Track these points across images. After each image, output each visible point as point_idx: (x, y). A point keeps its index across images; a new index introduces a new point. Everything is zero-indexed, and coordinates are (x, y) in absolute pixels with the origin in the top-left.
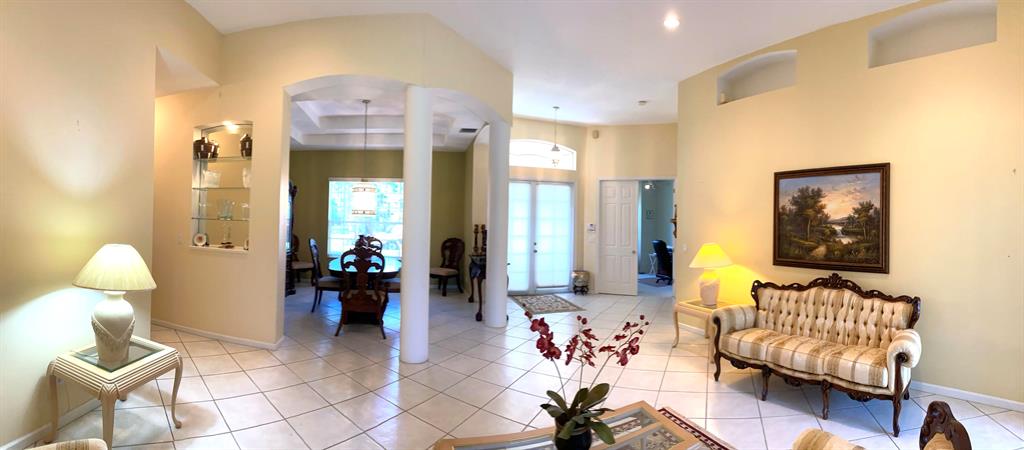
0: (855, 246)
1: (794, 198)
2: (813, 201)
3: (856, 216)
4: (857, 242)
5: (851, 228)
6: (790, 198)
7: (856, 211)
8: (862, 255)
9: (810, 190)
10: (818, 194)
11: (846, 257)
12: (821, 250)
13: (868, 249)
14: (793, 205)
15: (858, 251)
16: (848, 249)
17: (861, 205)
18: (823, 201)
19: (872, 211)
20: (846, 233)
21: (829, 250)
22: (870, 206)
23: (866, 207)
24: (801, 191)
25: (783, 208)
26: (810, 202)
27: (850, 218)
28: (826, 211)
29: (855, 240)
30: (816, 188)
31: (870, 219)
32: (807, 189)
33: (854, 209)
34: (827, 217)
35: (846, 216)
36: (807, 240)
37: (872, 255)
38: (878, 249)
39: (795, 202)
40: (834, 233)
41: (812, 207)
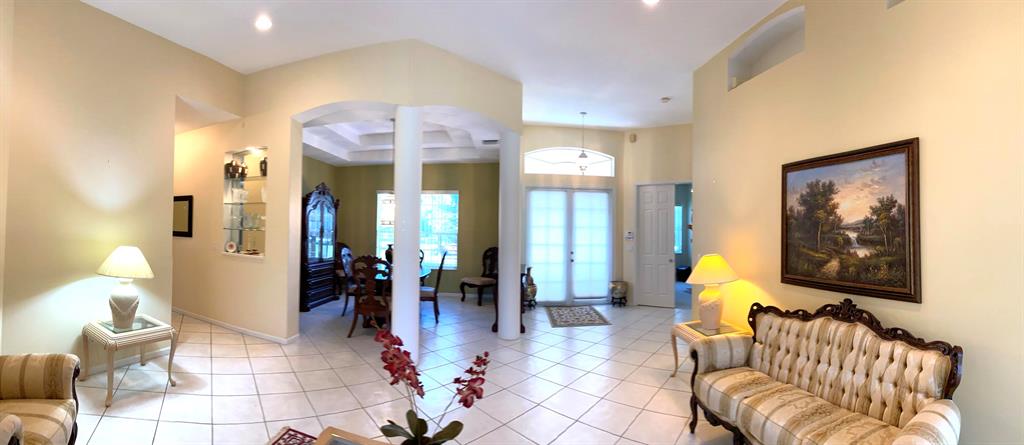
0: (874, 261)
1: (802, 196)
2: (824, 199)
3: (875, 218)
4: (877, 255)
5: (868, 235)
6: (798, 196)
7: (875, 211)
8: (883, 274)
9: (821, 184)
10: (830, 189)
11: (863, 276)
12: (834, 265)
13: (890, 265)
14: (801, 204)
15: (877, 268)
16: (865, 265)
17: (881, 201)
18: (836, 199)
19: (894, 210)
20: (862, 242)
21: (844, 267)
22: (892, 203)
23: (887, 205)
24: (810, 186)
25: (791, 210)
26: (821, 200)
27: (866, 221)
28: (839, 212)
29: (874, 251)
30: (825, 180)
31: (893, 221)
32: (817, 183)
33: (871, 208)
34: (840, 220)
35: (861, 218)
36: (817, 252)
37: (896, 274)
38: (904, 265)
39: (804, 201)
40: (848, 241)
41: (823, 207)
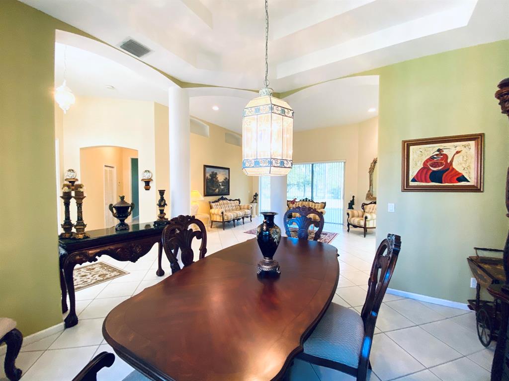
0: (224, 189)
5: (223, 184)
6: (209, 174)
8: (225, 191)
9: (214, 172)
10: (216, 174)
11: (222, 192)
12: (217, 190)
13: (227, 189)
18: (217, 176)
19: (227, 180)
20: (222, 185)
21: (219, 190)
23: (226, 178)
24: (212, 172)
25: (207, 177)
26: (214, 176)
27: (223, 181)
28: (218, 179)
30: (216, 172)
31: (227, 182)
33: (224, 179)
34: (218, 181)
36: (213, 188)
37: (227, 191)
39: (210, 176)
40: (220, 185)
41: (215, 177)
